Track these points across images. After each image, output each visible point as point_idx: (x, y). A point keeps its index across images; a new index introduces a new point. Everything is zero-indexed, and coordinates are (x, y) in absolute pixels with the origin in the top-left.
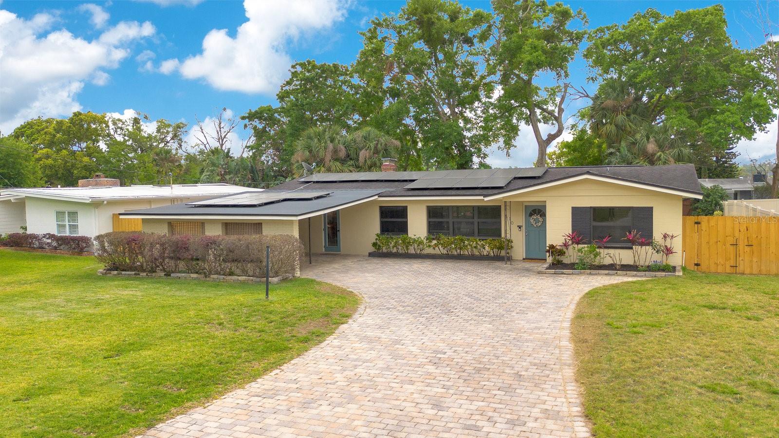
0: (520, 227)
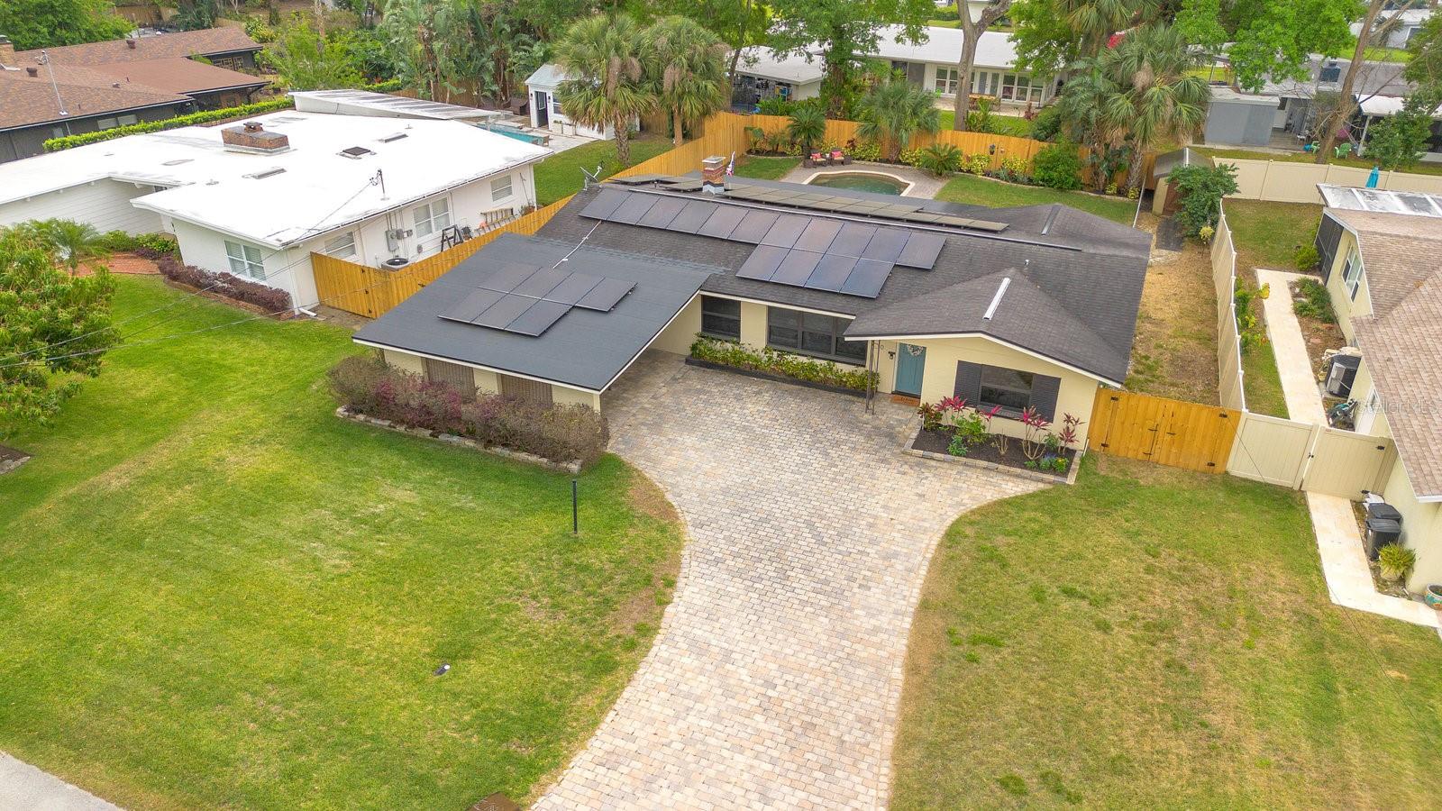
0: (892, 354)
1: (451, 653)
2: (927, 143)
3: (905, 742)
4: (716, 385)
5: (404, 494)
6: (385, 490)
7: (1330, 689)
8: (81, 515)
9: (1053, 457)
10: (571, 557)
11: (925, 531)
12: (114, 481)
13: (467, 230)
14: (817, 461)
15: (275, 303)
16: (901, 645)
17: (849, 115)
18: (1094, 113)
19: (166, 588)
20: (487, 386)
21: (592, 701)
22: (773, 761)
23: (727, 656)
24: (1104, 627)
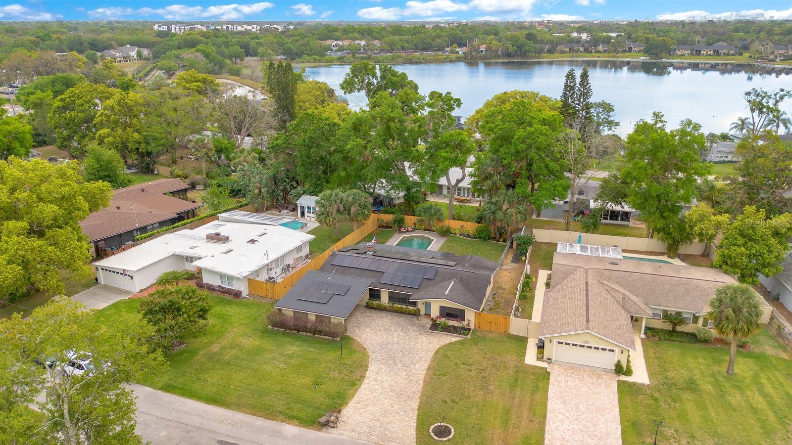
0: (423, 304)
1: (317, 384)
2: (440, 224)
3: (422, 395)
4: (374, 314)
5: (294, 348)
6: (289, 347)
7: (517, 380)
8: (211, 357)
9: (465, 331)
10: (342, 361)
11: (430, 351)
12: (215, 348)
13: (289, 265)
14: (403, 335)
15: (237, 294)
16: (423, 377)
17: (413, 214)
18: (491, 217)
19: (242, 373)
20: (312, 317)
21: (352, 392)
22: (394, 401)
23: (382, 381)
24: (470, 371)
